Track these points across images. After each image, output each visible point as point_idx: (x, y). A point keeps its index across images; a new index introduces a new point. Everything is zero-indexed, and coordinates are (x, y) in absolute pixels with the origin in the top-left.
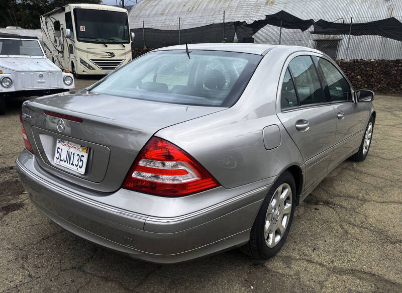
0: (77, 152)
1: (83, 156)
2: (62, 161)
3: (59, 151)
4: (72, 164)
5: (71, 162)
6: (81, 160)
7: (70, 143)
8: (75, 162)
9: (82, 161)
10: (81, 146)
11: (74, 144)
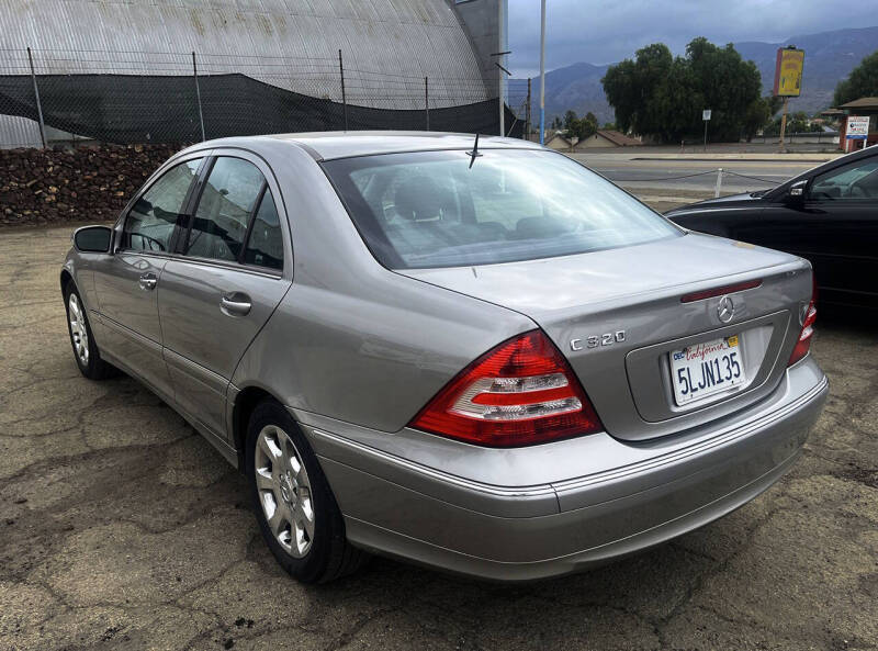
0: (719, 354)
1: (735, 354)
2: (696, 389)
3: (684, 374)
4: (721, 381)
5: (717, 379)
6: (734, 363)
7: (701, 346)
8: (725, 373)
9: (736, 362)
10: (726, 339)
11: (711, 343)
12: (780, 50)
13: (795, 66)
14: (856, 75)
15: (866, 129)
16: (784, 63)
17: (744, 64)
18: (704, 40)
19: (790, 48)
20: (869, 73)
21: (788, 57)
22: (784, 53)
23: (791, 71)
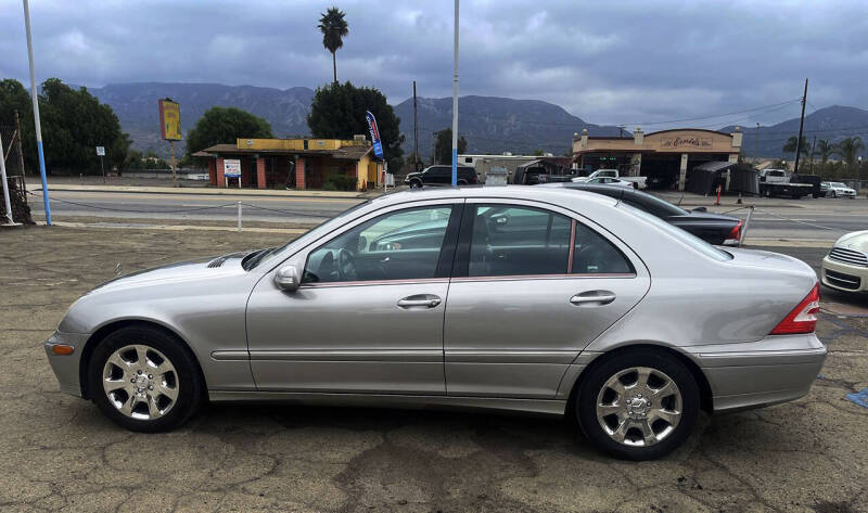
12: (161, 101)
13: (174, 116)
14: (201, 125)
15: (239, 170)
16: (166, 112)
17: (101, 107)
18: (58, 81)
19: (168, 100)
20: (212, 124)
21: (167, 107)
22: (165, 104)
23: (172, 119)
